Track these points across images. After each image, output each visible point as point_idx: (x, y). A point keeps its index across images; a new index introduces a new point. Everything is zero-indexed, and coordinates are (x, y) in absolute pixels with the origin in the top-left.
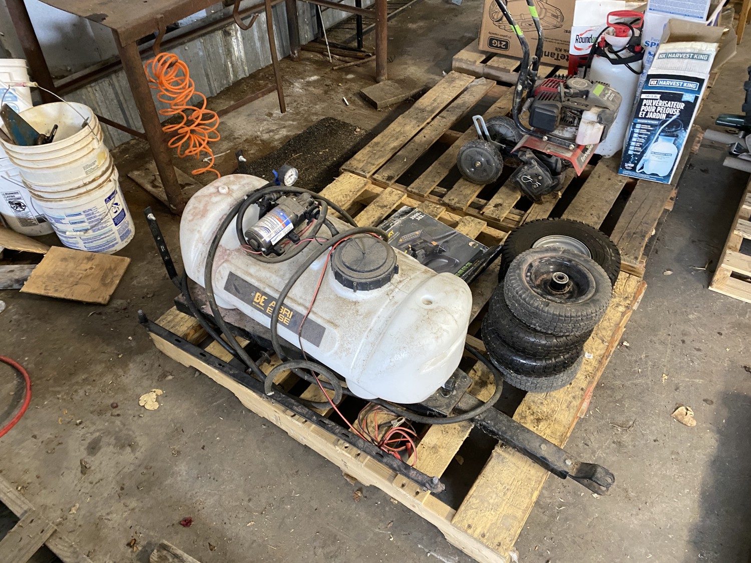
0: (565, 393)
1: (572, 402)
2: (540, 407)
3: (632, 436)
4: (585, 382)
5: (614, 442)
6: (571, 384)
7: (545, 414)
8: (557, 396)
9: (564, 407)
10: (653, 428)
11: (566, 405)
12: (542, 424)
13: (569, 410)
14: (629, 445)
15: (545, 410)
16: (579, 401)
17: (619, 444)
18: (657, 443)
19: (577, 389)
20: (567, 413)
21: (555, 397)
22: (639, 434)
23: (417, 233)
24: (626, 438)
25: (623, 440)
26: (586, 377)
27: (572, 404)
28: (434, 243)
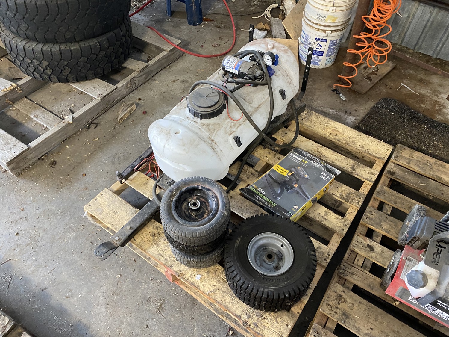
0: (170, 255)
1: (163, 258)
2: (163, 239)
3: (153, 311)
4: (177, 270)
5: (150, 297)
6: (177, 260)
7: (157, 240)
8: (169, 250)
9: (160, 252)
10: (156, 328)
11: (162, 253)
12: (151, 237)
13: (157, 254)
14: (147, 307)
15: (160, 241)
16: (163, 262)
17: (149, 300)
18: (145, 326)
19: (172, 263)
20: (156, 253)
21: (168, 248)
22: (154, 316)
23: (306, 176)
24: (152, 307)
25: (151, 304)
26: (181, 271)
27: (161, 257)
28: (296, 186)
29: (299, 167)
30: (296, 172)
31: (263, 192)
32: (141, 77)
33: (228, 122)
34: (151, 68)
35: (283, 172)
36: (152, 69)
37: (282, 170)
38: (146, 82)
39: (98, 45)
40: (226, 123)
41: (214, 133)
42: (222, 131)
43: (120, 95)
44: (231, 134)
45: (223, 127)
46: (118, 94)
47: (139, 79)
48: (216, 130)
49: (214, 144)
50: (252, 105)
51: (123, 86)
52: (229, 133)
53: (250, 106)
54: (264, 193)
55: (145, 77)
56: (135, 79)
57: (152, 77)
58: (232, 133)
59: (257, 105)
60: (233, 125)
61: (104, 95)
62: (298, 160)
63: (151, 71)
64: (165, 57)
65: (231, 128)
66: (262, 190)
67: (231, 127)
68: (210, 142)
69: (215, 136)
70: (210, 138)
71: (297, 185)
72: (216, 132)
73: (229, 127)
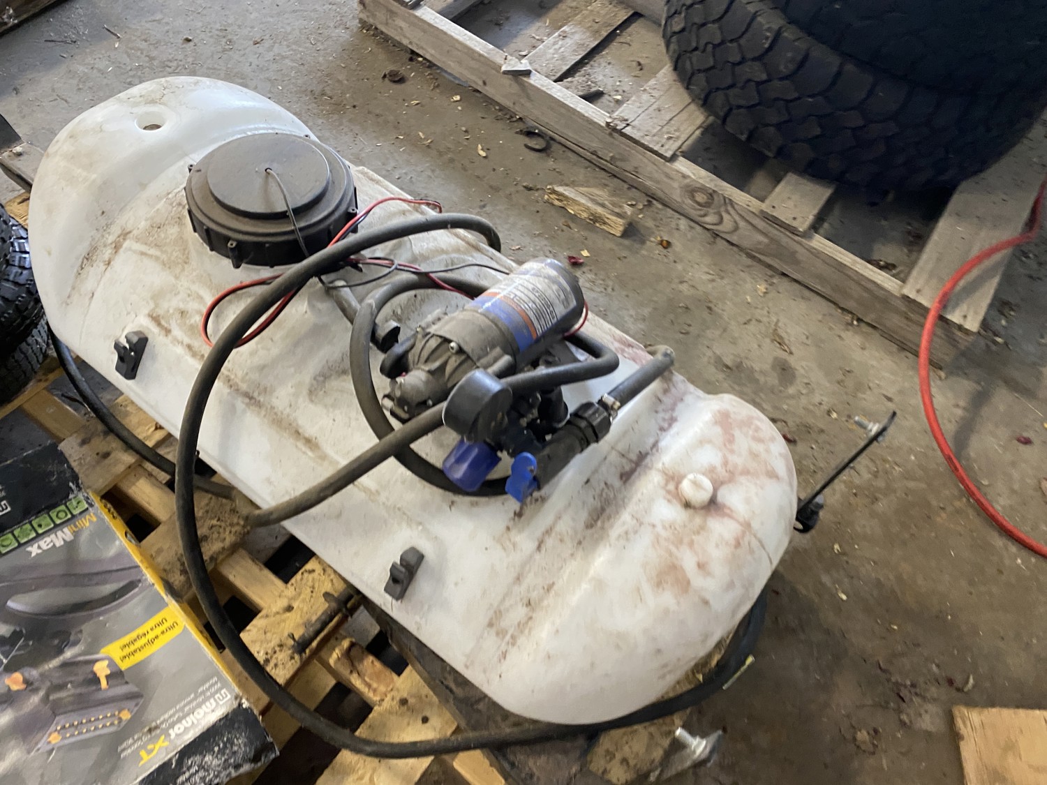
28: (15, 682)
29: (126, 716)
30: (100, 696)
31: (45, 543)
32: (750, 227)
33: (200, 298)
34: (802, 254)
35: (132, 648)
36: (799, 257)
37: (152, 642)
38: (753, 257)
39: (767, 38)
40: (195, 288)
41: (143, 248)
42: (157, 277)
43: (658, 182)
44: (156, 320)
45: (177, 278)
46: (656, 175)
47: (742, 224)
48: (158, 253)
49: (106, 257)
50: (303, 401)
51: (684, 176)
52: (160, 312)
53: (296, 395)
54: (34, 550)
55: (760, 243)
56: (730, 208)
57: (784, 274)
58: (159, 324)
59: (310, 430)
60: (192, 321)
61: (628, 131)
62: (179, 720)
63: (793, 258)
64: (870, 286)
65: (178, 315)
66: (59, 543)
67: (183, 313)
68: (111, 239)
69: (135, 252)
70: (125, 235)
71: (15, 688)
72: (153, 251)
73: (182, 306)
